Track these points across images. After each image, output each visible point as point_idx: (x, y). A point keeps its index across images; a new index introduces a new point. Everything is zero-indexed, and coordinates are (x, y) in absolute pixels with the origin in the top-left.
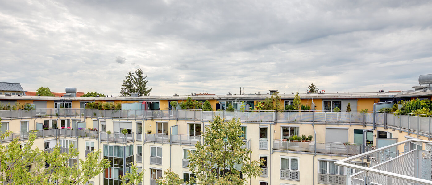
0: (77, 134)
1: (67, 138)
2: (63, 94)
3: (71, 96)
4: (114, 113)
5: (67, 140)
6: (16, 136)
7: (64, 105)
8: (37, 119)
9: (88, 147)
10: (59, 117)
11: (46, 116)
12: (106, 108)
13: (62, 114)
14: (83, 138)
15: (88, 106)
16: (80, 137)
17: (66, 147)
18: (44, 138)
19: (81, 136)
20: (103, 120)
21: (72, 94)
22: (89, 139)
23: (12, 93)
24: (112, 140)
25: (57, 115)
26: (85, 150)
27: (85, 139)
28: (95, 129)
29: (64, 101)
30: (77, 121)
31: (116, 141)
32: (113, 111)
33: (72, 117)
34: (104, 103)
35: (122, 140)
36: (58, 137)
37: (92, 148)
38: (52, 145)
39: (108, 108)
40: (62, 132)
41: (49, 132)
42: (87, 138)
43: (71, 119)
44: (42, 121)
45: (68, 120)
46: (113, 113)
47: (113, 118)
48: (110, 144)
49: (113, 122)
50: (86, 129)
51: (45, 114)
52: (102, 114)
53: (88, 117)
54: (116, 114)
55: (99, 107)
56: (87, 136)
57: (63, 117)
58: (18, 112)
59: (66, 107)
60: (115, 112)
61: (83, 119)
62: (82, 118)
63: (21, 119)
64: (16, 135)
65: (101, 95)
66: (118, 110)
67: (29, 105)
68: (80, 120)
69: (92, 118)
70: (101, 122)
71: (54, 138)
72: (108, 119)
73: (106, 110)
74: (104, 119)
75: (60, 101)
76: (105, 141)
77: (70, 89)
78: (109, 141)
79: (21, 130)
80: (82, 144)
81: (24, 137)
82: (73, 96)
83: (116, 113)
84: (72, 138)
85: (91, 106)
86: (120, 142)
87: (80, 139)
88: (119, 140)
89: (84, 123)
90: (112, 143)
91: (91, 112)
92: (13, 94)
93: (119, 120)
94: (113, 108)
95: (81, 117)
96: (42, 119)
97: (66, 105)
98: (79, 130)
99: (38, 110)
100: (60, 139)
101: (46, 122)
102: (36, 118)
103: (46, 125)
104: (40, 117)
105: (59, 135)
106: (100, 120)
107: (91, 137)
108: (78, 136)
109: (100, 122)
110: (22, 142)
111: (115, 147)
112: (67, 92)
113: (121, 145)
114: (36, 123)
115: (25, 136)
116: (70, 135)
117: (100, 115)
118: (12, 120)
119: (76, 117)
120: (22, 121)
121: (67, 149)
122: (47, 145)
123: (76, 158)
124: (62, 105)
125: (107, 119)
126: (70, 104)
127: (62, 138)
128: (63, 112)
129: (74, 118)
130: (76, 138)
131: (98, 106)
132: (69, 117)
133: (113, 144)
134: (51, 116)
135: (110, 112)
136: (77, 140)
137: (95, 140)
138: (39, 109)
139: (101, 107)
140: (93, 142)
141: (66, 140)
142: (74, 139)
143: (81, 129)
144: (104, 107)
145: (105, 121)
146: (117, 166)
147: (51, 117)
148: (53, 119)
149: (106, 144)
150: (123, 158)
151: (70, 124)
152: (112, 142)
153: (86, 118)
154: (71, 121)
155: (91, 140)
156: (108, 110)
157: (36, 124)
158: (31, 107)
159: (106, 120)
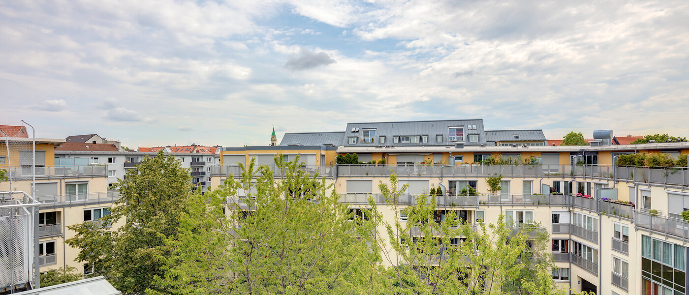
0: (600, 207)
1: (584, 211)
2: (589, 141)
3: (601, 143)
4: (670, 175)
5: (585, 216)
6: (518, 200)
7: (585, 159)
8: (544, 179)
9: (618, 234)
10: (574, 178)
11: (556, 175)
12: (652, 165)
13: (579, 173)
14: (609, 217)
15: (620, 161)
16: (603, 214)
17: (583, 226)
18: (551, 207)
19: (605, 213)
20: (646, 188)
21: (604, 140)
22: (618, 219)
23: (531, 143)
24: (660, 229)
25: (573, 175)
26: (612, 238)
27: (612, 219)
28: (631, 203)
29: (586, 152)
30: (603, 186)
31: (669, 234)
32: (668, 170)
33: (594, 178)
34: (649, 156)
35: (681, 233)
36: (571, 209)
37: (624, 236)
38: (564, 219)
39: (656, 165)
40: (578, 201)
41: (558, 199)
42: (615, 217)
43: (593, 182)
44: (550, 182)
45: (589, 184)
46: (667, 175)
47: (667, 185)
48: (655, 236)
49: (669, 194)
50: (614, 201)
51: (554, 173)
52: (644, 176)
53: (620, 181)
54: (673, 178)
55: (638, 162)
56: (615, 214)
57: (581, 178)
58: (520, 169)
59: (589, 162)
60: (672, 173)
61: (611, 184)
62: (610, 182)
63: (524, 177)
64: (518, 197)
65: (674, 140)
66: (679, 169)
67: (534, 158)
68: (607, 185)
69: (628, 182)
70: (641, 190)
71: (565, 209)
72: (657, 186)
73: (652, 168)
74: (647, 185)
75: (579, 152)
76: (645, 228)
77: (600, 133)
78: (653, 230)
79: (524, 192)
80: (608, 226)
81: (525, 202)
82: (606, 143)
83: (674, 175)
84: (592, 214)
85: (625, 160)
86: (679, 237)
87: (603, 217)
88: (677, 232)
89: (613, 190)
90: (659, 234)
91: (624, 171)
92: (533, 145)
93: (680, 190)
94: (670, 165)
95: (608, 180)
96: (550, 179)
97: (589, 158)
98: (602, 201)
99: (545, 167)
100: (575, 212)
101: (557, 184)
102: (542, 177)
103: (556, 189)
104: (548, 176)
105: (573, 206)
106: (640, 187)
107: (622, 217)
108: (601, 211)
109: (639, 191)
110: (523, 208)
111: (666, 244)
112: (596, 137)
113: (680, 243)
114: (543, 184)
115: (526, 200)
116: (589, 207)
117: (640, 177)
118: (514, 179)
119: (600, 179)
120: (524, 180)
121: (584, 230)
122: (555, 218)
123: (597, 247)
124: (582, 159)
125: (654, 186)
126: (595, 158)
127: (577, 211)
128: (580, 169)
129: (597, 181)
130: (596, 215)
131: (636, 160)
132: (590, 178)
133: (662, 238)
134: (563, 176)
135: (659, 173)
136: (598, 218)
137: (629, 223)
138: (547, 164)
139: (641, 163)
140: (627, 226)
141: (583, 214)
142: (594, 215)
143: (606, 200)
144: (647, 164)
145: (649, 190)
146: (670, 285)
147: (563, 178)
148: (566, 179)
149: (647, 234)
150: (685, 271)
151: (592, 189)
152: (661, 232)
153: (618, 181)
154: (592, 185)
155: (623, 221)
156: (655, 168)
157: (542, 186)
158: (536, 162)
159: (652, 188)
